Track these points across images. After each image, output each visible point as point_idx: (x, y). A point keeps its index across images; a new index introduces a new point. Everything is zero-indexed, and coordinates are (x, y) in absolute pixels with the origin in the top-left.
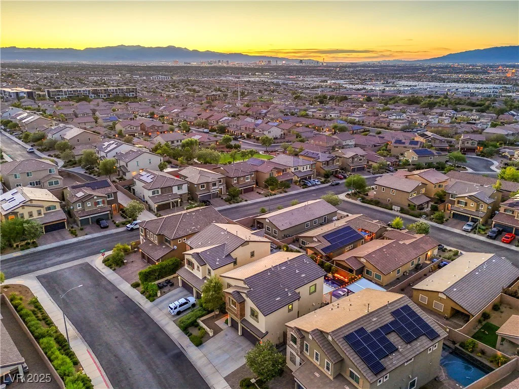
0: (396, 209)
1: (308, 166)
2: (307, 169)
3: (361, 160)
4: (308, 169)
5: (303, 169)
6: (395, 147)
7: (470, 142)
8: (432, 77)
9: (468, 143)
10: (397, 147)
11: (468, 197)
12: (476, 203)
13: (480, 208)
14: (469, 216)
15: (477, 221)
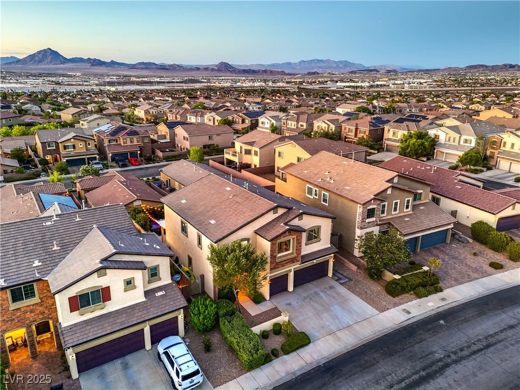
11: (74, 138)
12: (84, 142)
13: (88, 147)
14: (85, 157)
15: (95, 158)
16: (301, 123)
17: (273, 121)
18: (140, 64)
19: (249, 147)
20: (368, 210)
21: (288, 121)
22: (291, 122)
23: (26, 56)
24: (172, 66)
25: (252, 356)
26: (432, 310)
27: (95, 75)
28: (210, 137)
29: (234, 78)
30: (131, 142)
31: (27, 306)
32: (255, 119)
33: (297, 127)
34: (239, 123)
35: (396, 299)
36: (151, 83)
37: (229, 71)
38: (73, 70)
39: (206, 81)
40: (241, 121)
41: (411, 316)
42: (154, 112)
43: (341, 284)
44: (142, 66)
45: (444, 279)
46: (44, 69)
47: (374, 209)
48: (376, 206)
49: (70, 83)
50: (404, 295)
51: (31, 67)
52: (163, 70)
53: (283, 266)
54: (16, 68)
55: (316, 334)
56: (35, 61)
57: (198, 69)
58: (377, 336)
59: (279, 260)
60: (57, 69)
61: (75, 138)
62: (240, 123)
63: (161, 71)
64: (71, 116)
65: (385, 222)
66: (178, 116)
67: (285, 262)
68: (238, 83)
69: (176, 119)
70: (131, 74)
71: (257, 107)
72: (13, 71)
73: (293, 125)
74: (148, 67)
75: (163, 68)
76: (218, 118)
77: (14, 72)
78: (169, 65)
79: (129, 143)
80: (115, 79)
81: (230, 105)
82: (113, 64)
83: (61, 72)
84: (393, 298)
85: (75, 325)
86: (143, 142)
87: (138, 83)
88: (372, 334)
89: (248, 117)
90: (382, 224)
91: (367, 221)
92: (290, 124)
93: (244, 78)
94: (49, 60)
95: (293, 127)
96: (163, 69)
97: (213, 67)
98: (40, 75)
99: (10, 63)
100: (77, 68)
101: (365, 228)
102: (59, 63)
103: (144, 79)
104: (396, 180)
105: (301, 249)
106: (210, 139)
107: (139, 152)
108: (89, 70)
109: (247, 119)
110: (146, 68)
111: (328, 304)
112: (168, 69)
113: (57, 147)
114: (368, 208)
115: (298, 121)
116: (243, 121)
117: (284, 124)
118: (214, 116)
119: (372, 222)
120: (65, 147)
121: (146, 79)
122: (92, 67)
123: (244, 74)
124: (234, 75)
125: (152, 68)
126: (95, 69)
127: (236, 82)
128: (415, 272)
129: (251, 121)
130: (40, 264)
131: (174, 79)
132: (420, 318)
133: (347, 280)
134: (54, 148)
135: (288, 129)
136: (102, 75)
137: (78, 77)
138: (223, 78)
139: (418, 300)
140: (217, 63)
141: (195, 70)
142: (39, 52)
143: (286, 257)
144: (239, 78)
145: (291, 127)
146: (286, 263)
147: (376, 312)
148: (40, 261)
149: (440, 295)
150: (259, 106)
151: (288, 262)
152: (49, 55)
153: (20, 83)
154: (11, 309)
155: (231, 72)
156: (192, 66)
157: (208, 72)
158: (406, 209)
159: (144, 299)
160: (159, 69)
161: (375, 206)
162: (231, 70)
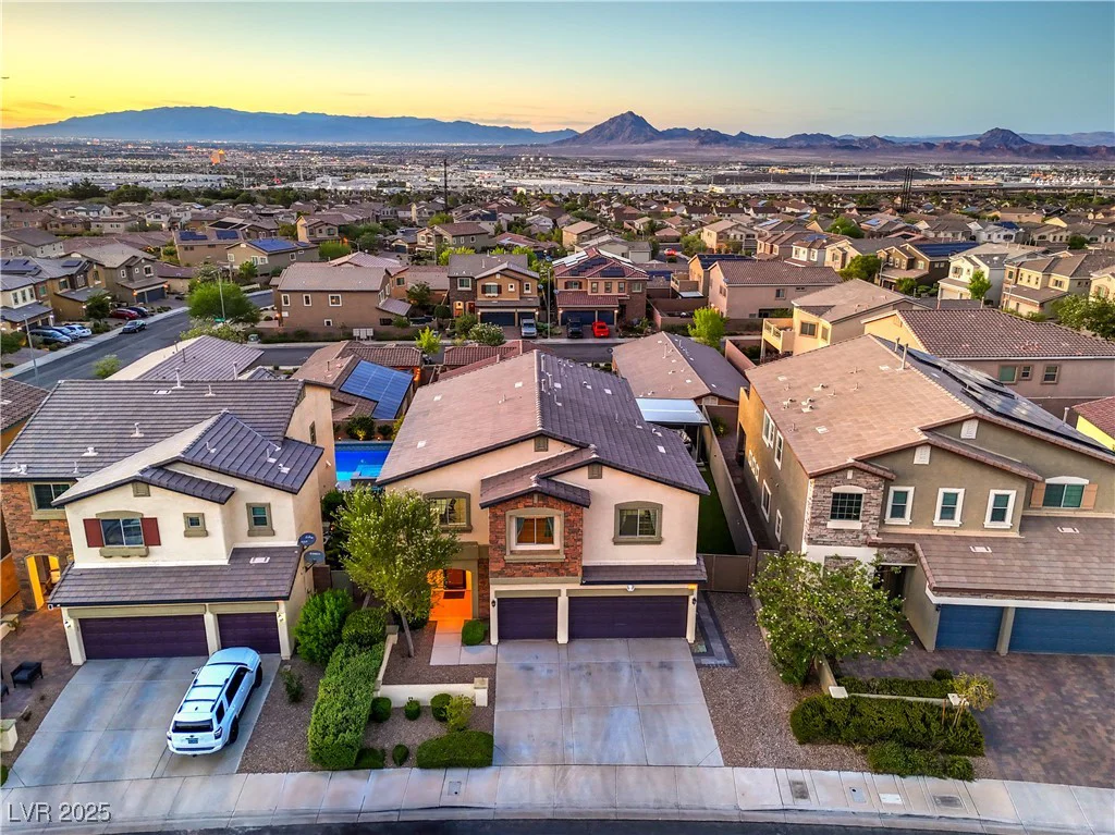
0: (363, 336)
1: (27, 290)
2: (24, 299)
3: (148, 271)
4: (30, 301)
5: (16, 301)
6: (186, 249)
7: (324, 228)
8: (57, 162)
9: (320, 231)
10: (192, 249)
11: (502, 272)
12: (518, 283)
13: (526, 292)
14: (514, 310)
15: (532, 315)
16: (1055, 277)
17: (985, 269)
18: (797, 137)
19: (811, 318)
20: (836, 495)
21: (1022, 270)
22: (1031, 272)
23: (591, 127)
24: (867, 140)
25: (323, 738)
26: (881, 815)
27: (703, 163)
28: (778, 291)
29: (1018, 166)
30: (607, 290)
31: (59, 520)
32: (944, 259)
33: (1045, 287)
34: (900, 268)
35: (802, 751)
36: (805, 178)
37: (1011, 149)
38: (663, 153)
39: (940, 174)
40: (905, 262)
41: (802, 804)
42: (738, 237)
43: (699, 666)
44: (803, 143)
45: (1013, 751)
46: (614, 152)
47: (859, 496)
48: (865, 491)
49: (650, 178)
50: (834, 748)
51: (595, 148)
52: (846, 151)
53: (527, 574)
54: (569, 152)
55: (525, 752)
56: (603, 137)
57: (930, 146)
58: (659, 815)
59: (512, 557)
60: (637, 152)
61: (507, 273)
62: (904, 268)
63: (840, 152)
64: (575, 237)
65: (897, 541)
66: (776, 246)
67: (532, 567)
68: (1024, 180)
69: (771, 252)
70: (773, 159)
71: (1003, 233)
72: (564, 156)
73: (1033, 280)
74: (815, 143)
75: (847, 145)
76: (853, 253)
77: (565, 159)
78: (860, 139)
79: (602, 292)
80: (737, 169)
81: (927, 226)
82: (743, 137)
83: (643, 157)
84: (795, 743)
85: (91, 571)
86: (630, 292)
87: (779, 179)
88: (651, 804)
89: (926, 254)
90: (888, 545)
91: (833, 524)
92: (1025, 278)
93: (1048, 167)
94: (627, 135)
95: (1032, 285)
96: (846, 147)
97: (970, 142)
98: (605, 164)
99: (562, 142)
100: (671, 149)
101: (824, 543)
102: (642, 139)
103: (797, 171)
104: (969, 431)
105: (581, 546)
106: (778, 295)
107: (616, 311)
108: (693, 154)
109: (922, 259)
110: (809, 147)
111: (616, 699)
112: (857, 148)
113: (475, 287)
114: (834, 490)
115: (1048, 271)
116: (912, 264)
117: (1011, 275)
118: (846, 249)
119: (852, 531)
120: (485, 289)
121: (801, 171)
122: (701, 147)
123: (1051, 157)
124: (1023, 159)
125: (821, 147)
126: (704, 150)
127: (1019, 177)
128: (908, 698)
129: (932, 264)
130: (95, 454)
131: (864, 170)
132: (822, 820)
133: (725, 662)
134: (470, 289)
135: (1019, 290)
136: (716, 163)
137: (671, 166)
138: (990, 167)
139: (867, 775)
140: (982, 131)
141: (922, 149)
142: (613, 120)
143: (537, 557)
144: (1034, 167)
145: (1027, 285)
146: (536, 571)
147: (717, 757)
148: (95, 450)
149: (951, 786)
150: (1010, 232)
151: (541, 570)
152: (630, 125)
153: (567, 178)
154: (34, 517)
155: (1017, 153)
156: (915, 140)
157: (955, 153)
158: (993, 519)
159: (226, 562)
160: (836, 147)
161: (861, 490)
162: (1016, 147)
